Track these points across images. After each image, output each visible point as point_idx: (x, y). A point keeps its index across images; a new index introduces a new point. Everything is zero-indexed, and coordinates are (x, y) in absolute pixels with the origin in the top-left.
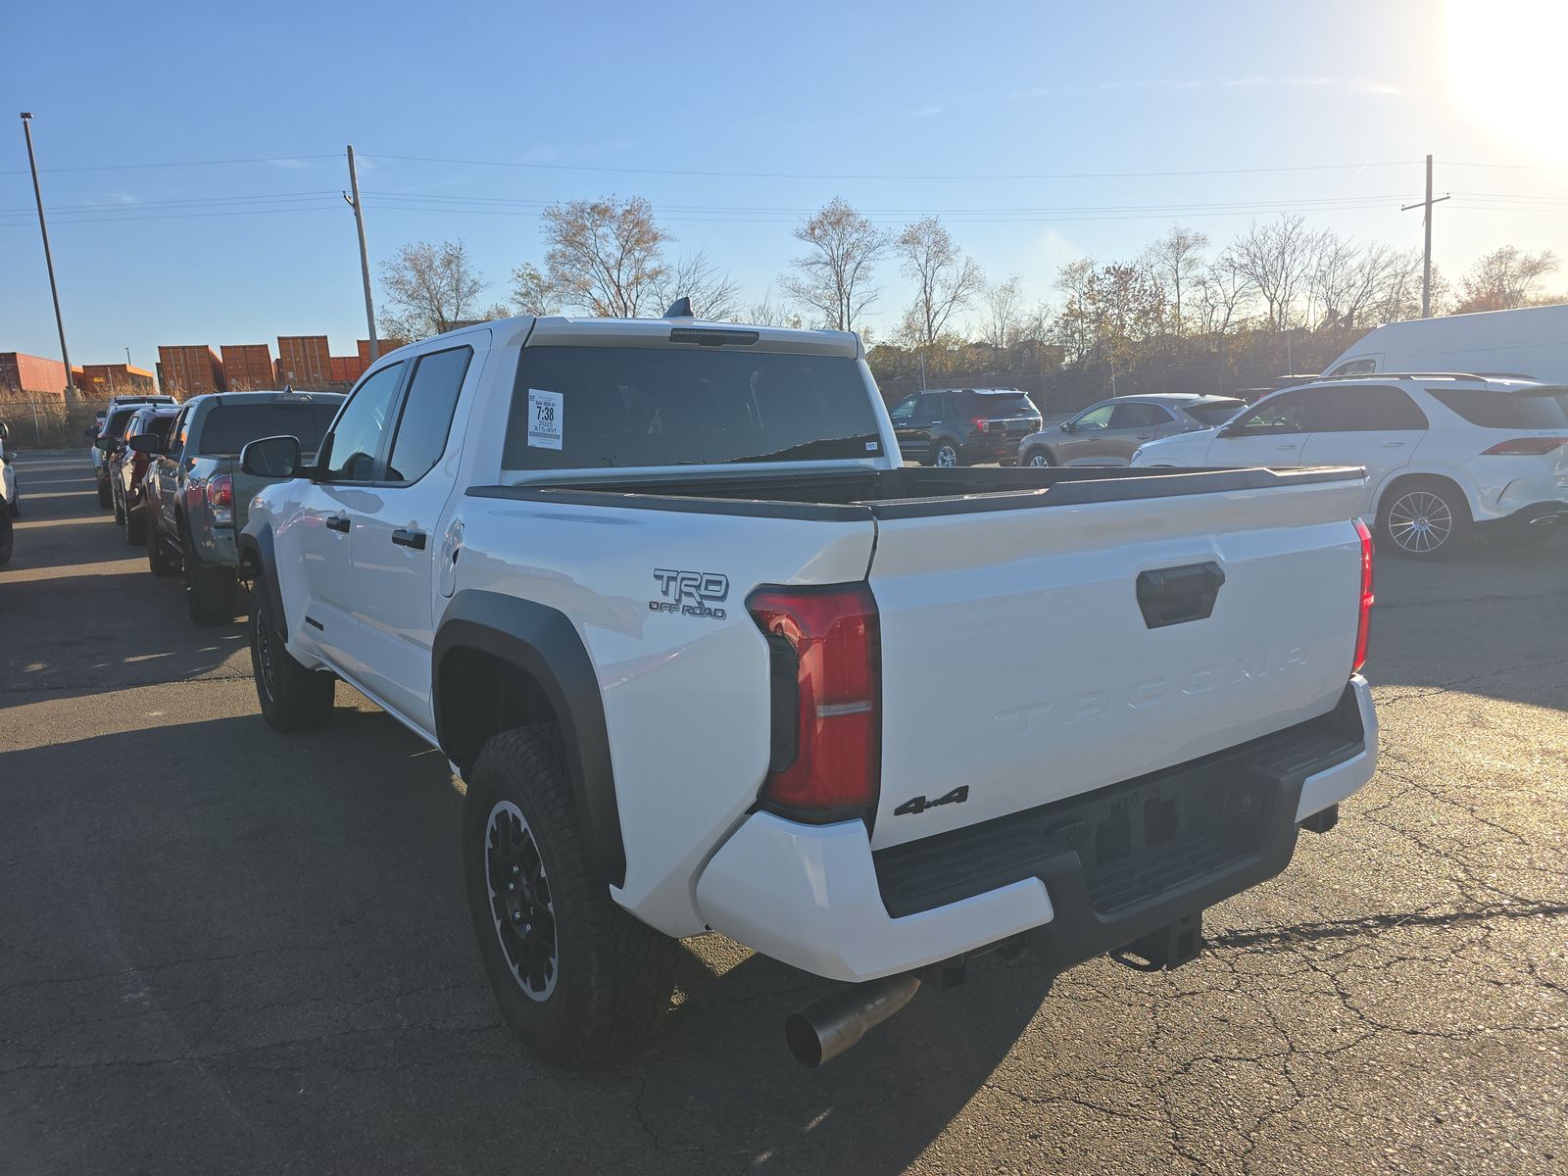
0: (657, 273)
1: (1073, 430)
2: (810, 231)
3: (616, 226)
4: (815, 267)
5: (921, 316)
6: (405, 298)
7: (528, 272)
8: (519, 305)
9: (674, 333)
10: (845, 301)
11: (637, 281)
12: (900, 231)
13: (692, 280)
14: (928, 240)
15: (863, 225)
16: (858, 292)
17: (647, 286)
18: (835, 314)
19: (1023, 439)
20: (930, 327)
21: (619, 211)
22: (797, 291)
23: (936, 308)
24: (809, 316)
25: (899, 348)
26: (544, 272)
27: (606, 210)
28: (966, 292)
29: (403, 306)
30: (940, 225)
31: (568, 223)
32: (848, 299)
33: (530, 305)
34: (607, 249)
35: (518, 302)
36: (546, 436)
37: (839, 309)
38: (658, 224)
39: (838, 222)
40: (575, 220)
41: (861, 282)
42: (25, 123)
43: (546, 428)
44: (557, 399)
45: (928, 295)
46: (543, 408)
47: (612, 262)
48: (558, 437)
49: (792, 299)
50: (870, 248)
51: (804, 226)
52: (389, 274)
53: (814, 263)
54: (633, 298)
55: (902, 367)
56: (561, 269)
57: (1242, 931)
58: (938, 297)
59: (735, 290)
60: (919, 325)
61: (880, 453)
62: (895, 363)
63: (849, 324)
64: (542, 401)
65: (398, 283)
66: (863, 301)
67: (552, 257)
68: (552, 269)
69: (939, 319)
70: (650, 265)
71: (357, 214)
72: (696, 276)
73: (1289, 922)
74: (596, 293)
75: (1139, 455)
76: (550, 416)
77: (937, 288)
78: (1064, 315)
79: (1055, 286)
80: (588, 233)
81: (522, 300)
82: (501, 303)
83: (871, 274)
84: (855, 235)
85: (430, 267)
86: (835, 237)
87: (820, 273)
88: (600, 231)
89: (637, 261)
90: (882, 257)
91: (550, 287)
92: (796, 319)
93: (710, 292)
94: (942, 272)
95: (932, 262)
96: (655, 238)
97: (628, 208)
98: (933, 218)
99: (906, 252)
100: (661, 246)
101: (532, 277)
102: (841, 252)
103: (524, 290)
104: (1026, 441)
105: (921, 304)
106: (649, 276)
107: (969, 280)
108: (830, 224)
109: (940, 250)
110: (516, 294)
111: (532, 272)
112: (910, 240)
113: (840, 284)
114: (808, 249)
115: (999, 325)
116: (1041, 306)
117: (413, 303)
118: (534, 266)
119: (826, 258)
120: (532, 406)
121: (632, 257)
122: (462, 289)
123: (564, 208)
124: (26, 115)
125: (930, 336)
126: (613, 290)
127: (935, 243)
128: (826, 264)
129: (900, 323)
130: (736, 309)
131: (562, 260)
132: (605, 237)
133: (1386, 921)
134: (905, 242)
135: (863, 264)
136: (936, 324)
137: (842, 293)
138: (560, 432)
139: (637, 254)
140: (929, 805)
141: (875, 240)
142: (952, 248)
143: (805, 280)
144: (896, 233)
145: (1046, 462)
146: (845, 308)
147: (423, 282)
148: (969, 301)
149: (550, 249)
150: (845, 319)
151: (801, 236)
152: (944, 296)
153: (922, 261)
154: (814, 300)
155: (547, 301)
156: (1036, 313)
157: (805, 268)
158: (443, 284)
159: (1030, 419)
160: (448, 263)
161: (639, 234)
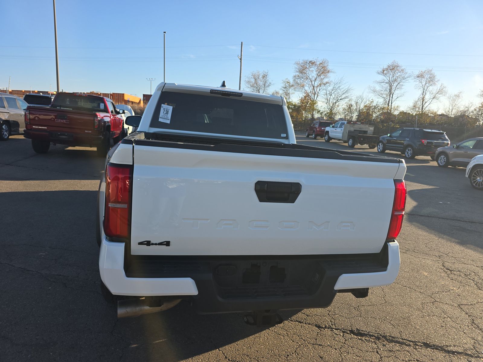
0: (327, 83)
1: (458, 148)
2: (382, 72)
3: (316, 68)
4: (382, 84)
5: (420, 103)
6: (250, 86)
7: (287, 81)
8: (282, 91)
9: (212, 91)
10: (391, 96)
11: (320, 85)
12: (417, 73)
13: (338, 86)
14: (427, 76)
15: (402, 70)
16: (397, 93)
17: (323, 87)
18: (387, 100)
19: (438, 149)
20: (423, 107)
21: (318, 63)
22: (374, 91)
23: (426, 100)
24: (377, 100)
25: (409, 113)
26: (291, 81)
27: (314, 62)
28: (438, 96)
29: (249, 89)
30: (432, 72)
31: (302, 66)
32: (393, 95)
33: (286, 91)
34: (312, 75)
35: (283, 90)
36: (165, 119)
37: (389, 98)
38: (330, 68)
39: (393, 69)
40: (304, 65)
41: (398, 90)
42: (164, 34)
43: (165, 116)
44: (170, 108)
45: (424, 96)
46: (165, 110)
47: (313, 79)
48: (169, 119)
49: (372, 94)
50: (404, 78)
51: (381, 70)
52: (247, 80)
53: (382, 82)
54: (318, 91)
55: (409, 120)
56: (297, 80)
57: (362, 331)
58: (427, 97)
59: (352, 89)
60: (418, 106)
61: (287, 138)
62: (406, 118)
63: (392, 104)
64: (165, 108)
65: (248, 82)
66: (398, 96)
67: (295, 76)
68: (294, 80)
69: (427, 104)
70: (325, 81)
71: (241, 62)
72: (340, 84)
73: (384, 333)
74: (306, 88)
75: (474, 159)
76: (167, 113)
77: (428, 93)
78: (480, 107)
79: (477, 96)
80: (307, 70)
81: (283, 89)
82: (278, 90)
83: (403, 87)
84: (399, 74)
85: (258, 78)
86: (392, 74)
87: (384, 86)
88: (311, 69)
89: (321, 79)
90: (407, 81)
91: (293, 86)
92: (372, 101)
93: (343, 90)
94: (431, 88)
95: (427, 85)
96: (328, 72)
97: (321, 62)
98: (430, 69)
99: (418, 80)
100: (330, 75)
101: (288, 82)
102: (392, 79)
103: (284, 86)
104: (439, 149)
105: (421, 99)
106: (324, 84)
107: (441, 91)
108: (390, 69)
109: (432, 80)
110: (282, 87)
111: (288, 81)
112: (420, 76)
113: (390, 90)
114: (381, 77)
115: (451, 108)
116: (469, 103)
117: (252, 88)
118: (289, 79)
119: (387, 81)
120: (162, 109)
121: (320, 78)
122: (266, 85)
123: (301, 61)
124: (165, 32)
125: (422, 110)
126: (312, 88)
127: (430, 78)
128: (387, 83)
129: (411, 105)
130: (351, 96)
131: (298, 77)
132: (312, 71)
133: (427, 345)
134: (418, 77)
135: (400, 84)
136: (425, 106)
137: (391, 93)
138: (170, 118)
139: (322, 77)
140: (153, 244)
141: (406, 76)
142: (436, 80)
143: (378, 88)
144: (415, 74)
145: (445, 158)
146: (391, 98)
147: (256, 83)
148: (440, 99)
149: (295, 74)
150: (390, 102)
151: (379, 73)
152: (430, 96)
153: (424, 84)
154: (380, 95)
155: (291, 90)
156: (467, 105)
157: (379, 84)
158: (261, 83)
159: (445, 142)
160: (264, 77)
161: (323, 70)
